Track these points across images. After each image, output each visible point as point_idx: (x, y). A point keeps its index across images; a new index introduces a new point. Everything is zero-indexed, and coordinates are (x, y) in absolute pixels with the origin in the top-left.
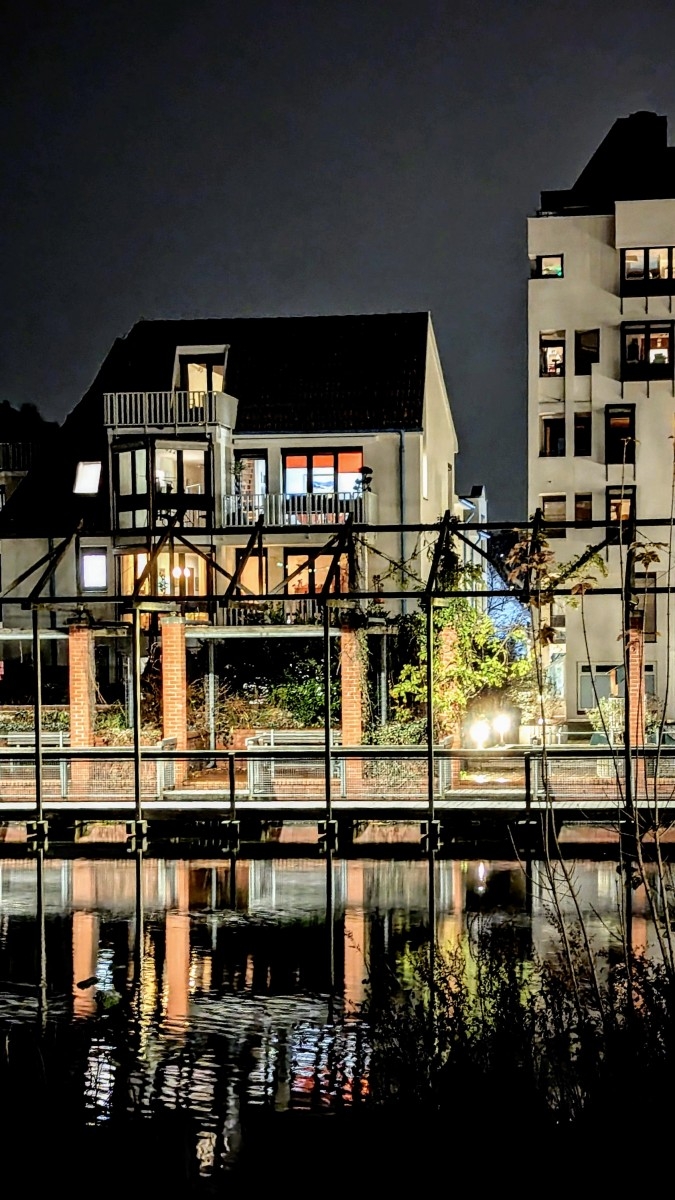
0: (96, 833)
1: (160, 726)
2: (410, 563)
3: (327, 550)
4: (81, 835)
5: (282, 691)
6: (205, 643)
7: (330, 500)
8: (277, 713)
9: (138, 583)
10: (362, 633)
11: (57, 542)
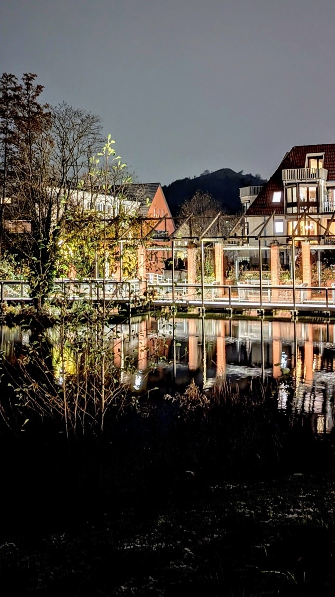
0: (280, 314)
1: (301, 279)
4: (275, 315)
6: (317, 251)
9: (294, 231)
11: (267, 218)
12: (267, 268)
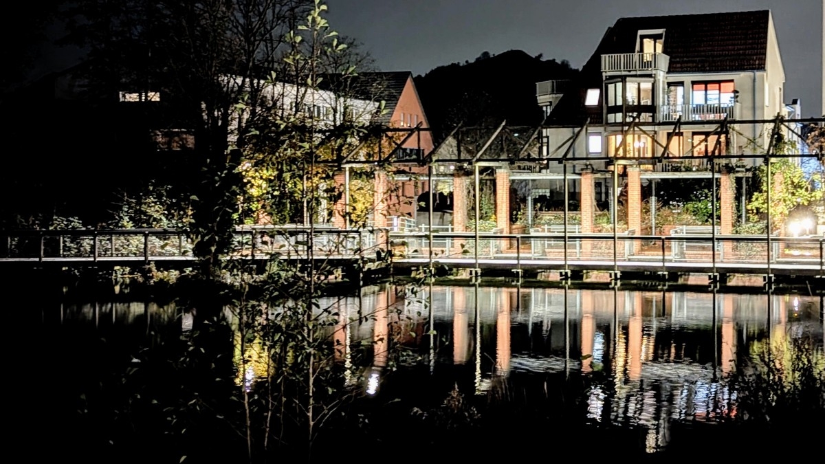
0: (593, 277)
1: (627, 223)
2: (759, 141)
3: (715, 133)
4: (587, 278)
5: (690, 206)
6: (650, 181)
7: (717, 107)
8: (688, 217)
9: (617, 150)
10: (732, 176)
11: (577, 130)
12: (576, 206)
